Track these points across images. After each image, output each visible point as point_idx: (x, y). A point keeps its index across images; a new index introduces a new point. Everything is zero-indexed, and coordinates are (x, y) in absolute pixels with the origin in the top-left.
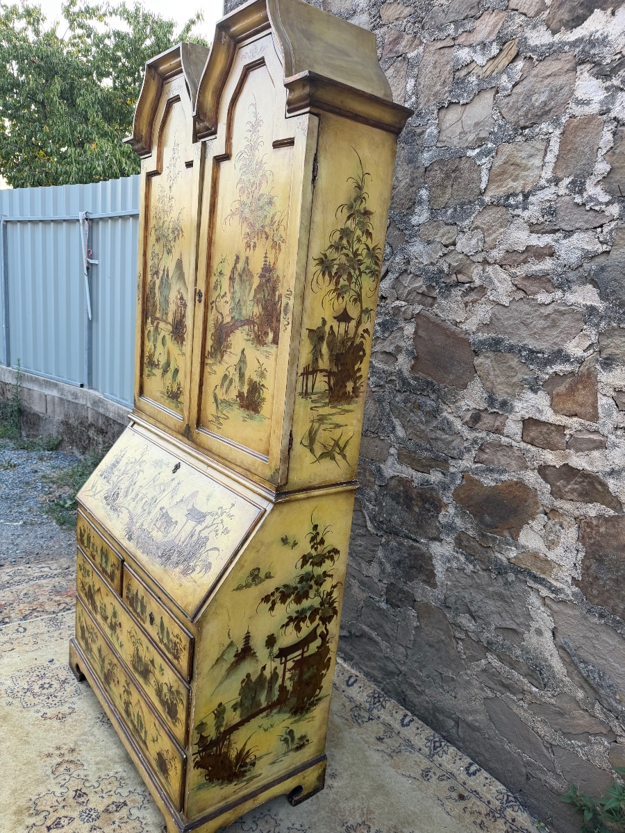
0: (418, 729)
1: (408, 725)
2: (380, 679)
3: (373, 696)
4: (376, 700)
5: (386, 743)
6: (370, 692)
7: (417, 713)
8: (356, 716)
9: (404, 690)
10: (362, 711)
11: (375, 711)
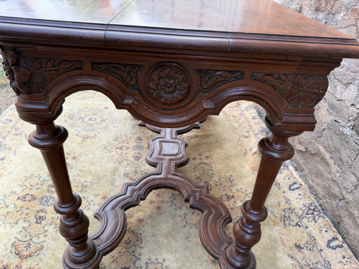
0: (344, 257)
1: (334, 248)
2: (321, 196)
3: (309, 207)
4: (310, 212)
5: (303, 253)
6: (308, 202)
7: (348, 242)
8: (285, 217)
9: (342, 216)
10: (294, 214)
11: (305, 221)
